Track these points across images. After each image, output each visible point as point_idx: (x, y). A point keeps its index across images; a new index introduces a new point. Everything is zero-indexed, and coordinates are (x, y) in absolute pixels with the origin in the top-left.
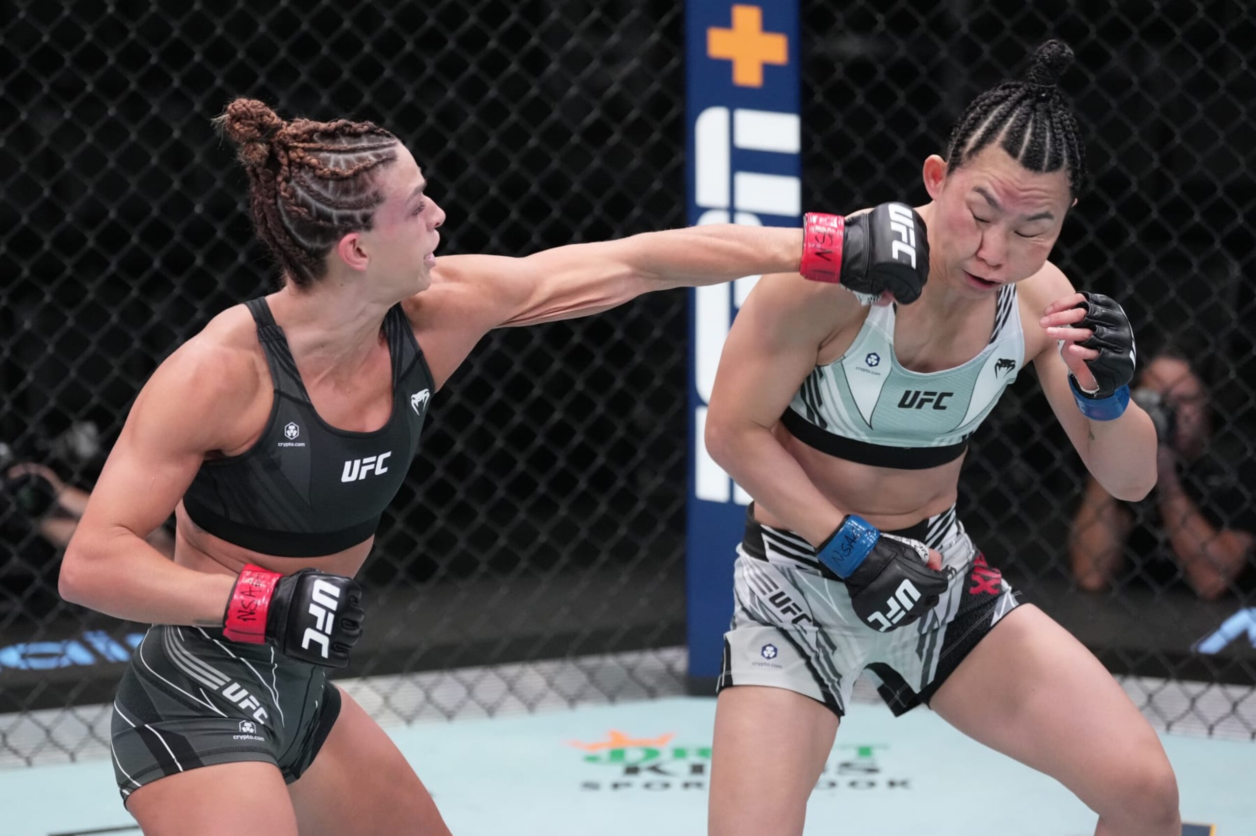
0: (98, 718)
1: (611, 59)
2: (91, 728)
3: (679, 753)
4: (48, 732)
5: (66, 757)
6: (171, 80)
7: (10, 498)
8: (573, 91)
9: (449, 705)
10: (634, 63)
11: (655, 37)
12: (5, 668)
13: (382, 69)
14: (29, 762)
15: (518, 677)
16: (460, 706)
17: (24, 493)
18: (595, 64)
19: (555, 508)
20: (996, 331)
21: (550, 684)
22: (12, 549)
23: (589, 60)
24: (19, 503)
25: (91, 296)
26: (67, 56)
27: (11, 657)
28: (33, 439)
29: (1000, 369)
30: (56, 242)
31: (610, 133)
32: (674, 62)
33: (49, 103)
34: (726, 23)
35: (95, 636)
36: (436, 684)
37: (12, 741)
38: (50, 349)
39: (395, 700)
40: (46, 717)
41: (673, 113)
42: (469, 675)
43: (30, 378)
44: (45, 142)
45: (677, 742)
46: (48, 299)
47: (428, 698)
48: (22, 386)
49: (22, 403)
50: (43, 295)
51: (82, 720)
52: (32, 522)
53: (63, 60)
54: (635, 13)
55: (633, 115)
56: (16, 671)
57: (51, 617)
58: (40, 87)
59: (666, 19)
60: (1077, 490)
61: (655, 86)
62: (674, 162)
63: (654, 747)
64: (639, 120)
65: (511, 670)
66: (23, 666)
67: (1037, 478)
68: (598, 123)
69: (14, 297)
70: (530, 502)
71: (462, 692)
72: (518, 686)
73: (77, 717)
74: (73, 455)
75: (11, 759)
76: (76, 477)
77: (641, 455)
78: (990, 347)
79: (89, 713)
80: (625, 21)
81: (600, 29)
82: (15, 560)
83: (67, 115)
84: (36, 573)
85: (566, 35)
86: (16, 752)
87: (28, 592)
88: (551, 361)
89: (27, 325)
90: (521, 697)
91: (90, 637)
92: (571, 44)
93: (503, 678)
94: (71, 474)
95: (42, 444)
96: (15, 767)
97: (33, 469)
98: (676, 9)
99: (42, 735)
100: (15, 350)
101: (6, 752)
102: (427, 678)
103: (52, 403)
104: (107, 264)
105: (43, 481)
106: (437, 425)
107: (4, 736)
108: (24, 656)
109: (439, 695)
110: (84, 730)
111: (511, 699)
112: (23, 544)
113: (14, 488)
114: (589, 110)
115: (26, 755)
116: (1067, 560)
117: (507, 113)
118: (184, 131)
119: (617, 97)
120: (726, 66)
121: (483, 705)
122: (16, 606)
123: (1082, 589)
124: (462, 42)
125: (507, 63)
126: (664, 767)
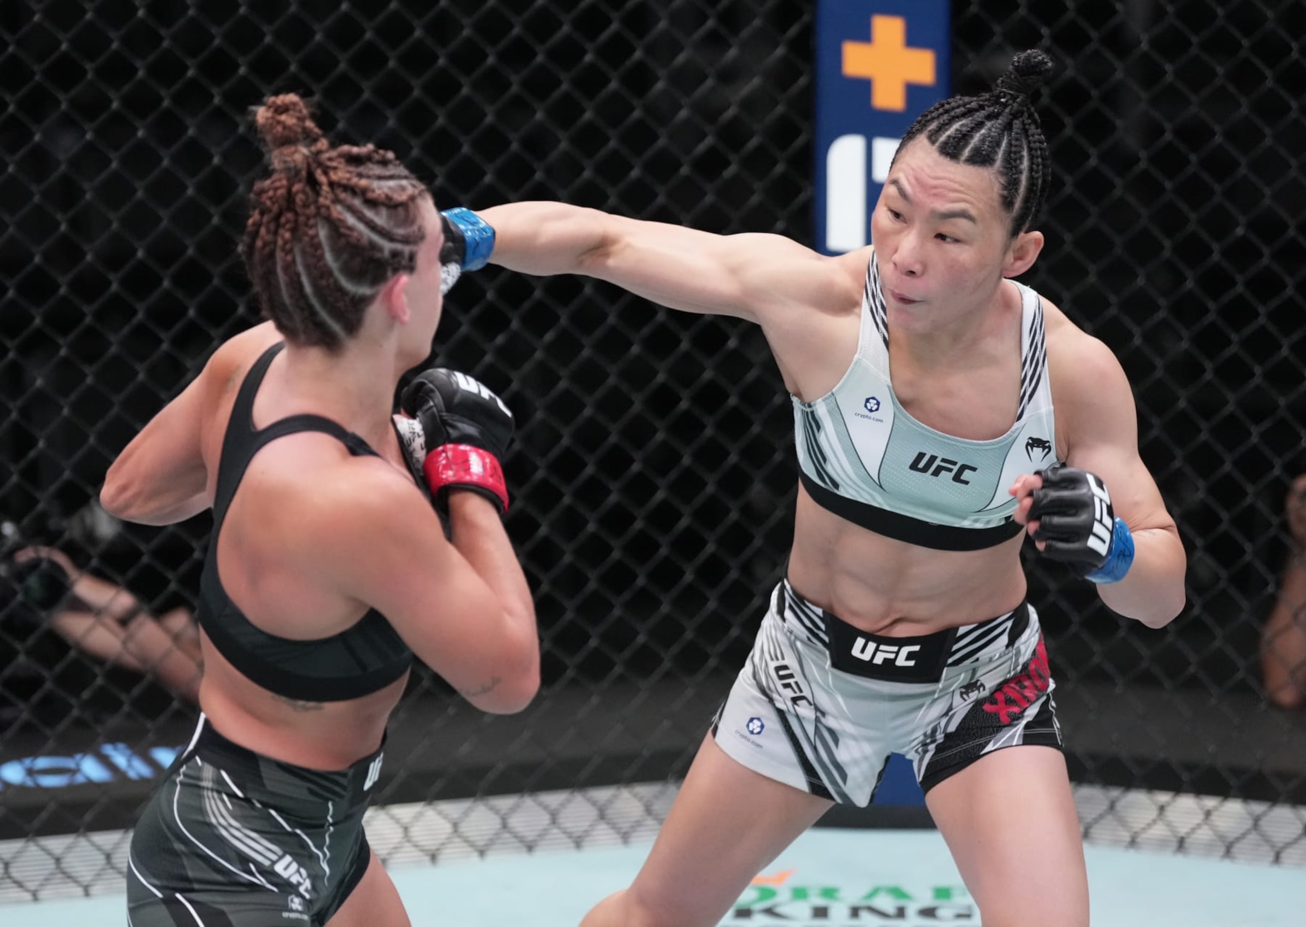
0: (117, 846)
1: (729, 76)
2: (108, 857)
3: (799, 893)
4: (58, 860)
5: (79, 891)
6: (212, 97)
7: (17, 586)
8: (683, 114)
9: (530, 835)
10: (756, 81)
11: (780, 51)
12: (8, 785)
13: (459, 86)
14: (35, 897)
15: (610, 802)
16: (543, 835)
17: (33, 581)
18: (709, 83)
19: (658, 603)
20: (1022, 407)
21: (648, 810)
22: (18, 646)
23: (704, 77)
24: (27, 591)
25: (114, 349)
26: (90, 67)
27: (13, 773)
28: (43, 517)
29: (1032, 449)
30: (74, 285)
31: (727, 164)
32: (802, 81)
33: (68, 122)
34: (864, 35)
35: (116, 749)
36: (513, 810)
37: (15, 872)
38: (66, 411)
39: (466, 828)
40: (57, 844)
41: (800, 141)
42: (553, 799)
43: (41, 444)
44: (63, 168)
45: (794, 881)
46: (63, 352)
47: (505, 826)
48: (32, 454)
49: (32, 474)
50: (58, 348)
51: (99, 848)
52: (43, 614)
53: (85, 72)
54: (757, 22)
55: (754, 142)
56: (21, 789)
57: (62, 726)
58: (58, 103)
59: (793, 31)
60: (1270, 589)
61: (780, 109)
62: (802, 197)
63: (771, 886)
64: (759, 149)
65: (602, 794)
66: (29, 783)
67: (1224, 574)
68: (712, 152)
69: (25, 349)
70: (627, 596)
71: (545, 819)
72: (610, 812)
73: (93, 844)
74: (91, 537)
75: (14, 893)
76: (94, 562)
77: (758, 542)
78: (1017, 425)
79: (107, 839)
80: (745, 33)
81: (716, 41)
82: (22, 659)
83: (89, 136)
84: (45, 673)
85: (677, 48)
86: (20, 884)
87: (36, 697)
88: (655, 431)
89: (39, 382)
90: (614, 826)
91: (108, 749)
92: (681, 58)
93: (594, 803)
94: (89, 558)
95: (53, 523)
96: (19, 902)
97: (44, 552)
98: (806, 18)
99: (51, 865)
100: (23, 412)
101: (8, 883)
102: (504, 803)
103: (67, 474)
104: (134, 312)
105: (54, 565)
106: (519, 504)
107: (7, 865)
108: (30, 772)
109: (515, 822)
110: (101, 859)
111: (602, 827)
112: (31, 641)
113: (21, 574)
114: (703, 136)
115: (33, 888)
116: (1259, 673)
117: (607, 140)
118: (225, 156)
119: (735, 120)
120: (864, 86)
121: (569, 835)
122: (23, 712)
123: (1274, 705)
124: (553, 55)
125: (606, 81)
126: (779, 910)
